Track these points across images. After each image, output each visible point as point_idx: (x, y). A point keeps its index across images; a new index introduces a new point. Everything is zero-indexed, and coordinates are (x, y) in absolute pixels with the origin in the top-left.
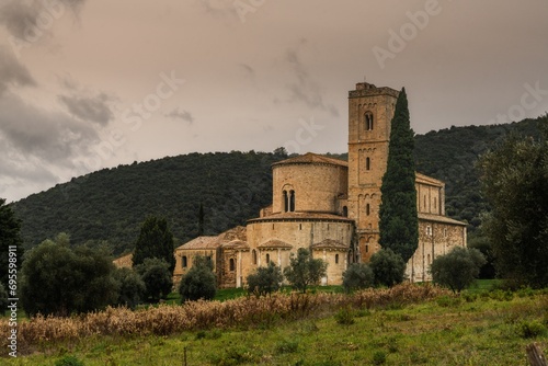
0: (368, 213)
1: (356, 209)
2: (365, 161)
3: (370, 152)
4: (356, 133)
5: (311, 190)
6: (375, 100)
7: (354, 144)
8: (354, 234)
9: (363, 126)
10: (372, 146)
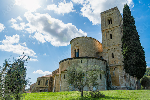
0: (113, 57)
1: (107, 56)
2: (109, 36)
3: (112, 32)
4: (105, 26)
5: (86, 48)
6: (112, 12)
7: (104, 31)
8: (107, 67)
9: (107, 23)
10: (113, 29)
